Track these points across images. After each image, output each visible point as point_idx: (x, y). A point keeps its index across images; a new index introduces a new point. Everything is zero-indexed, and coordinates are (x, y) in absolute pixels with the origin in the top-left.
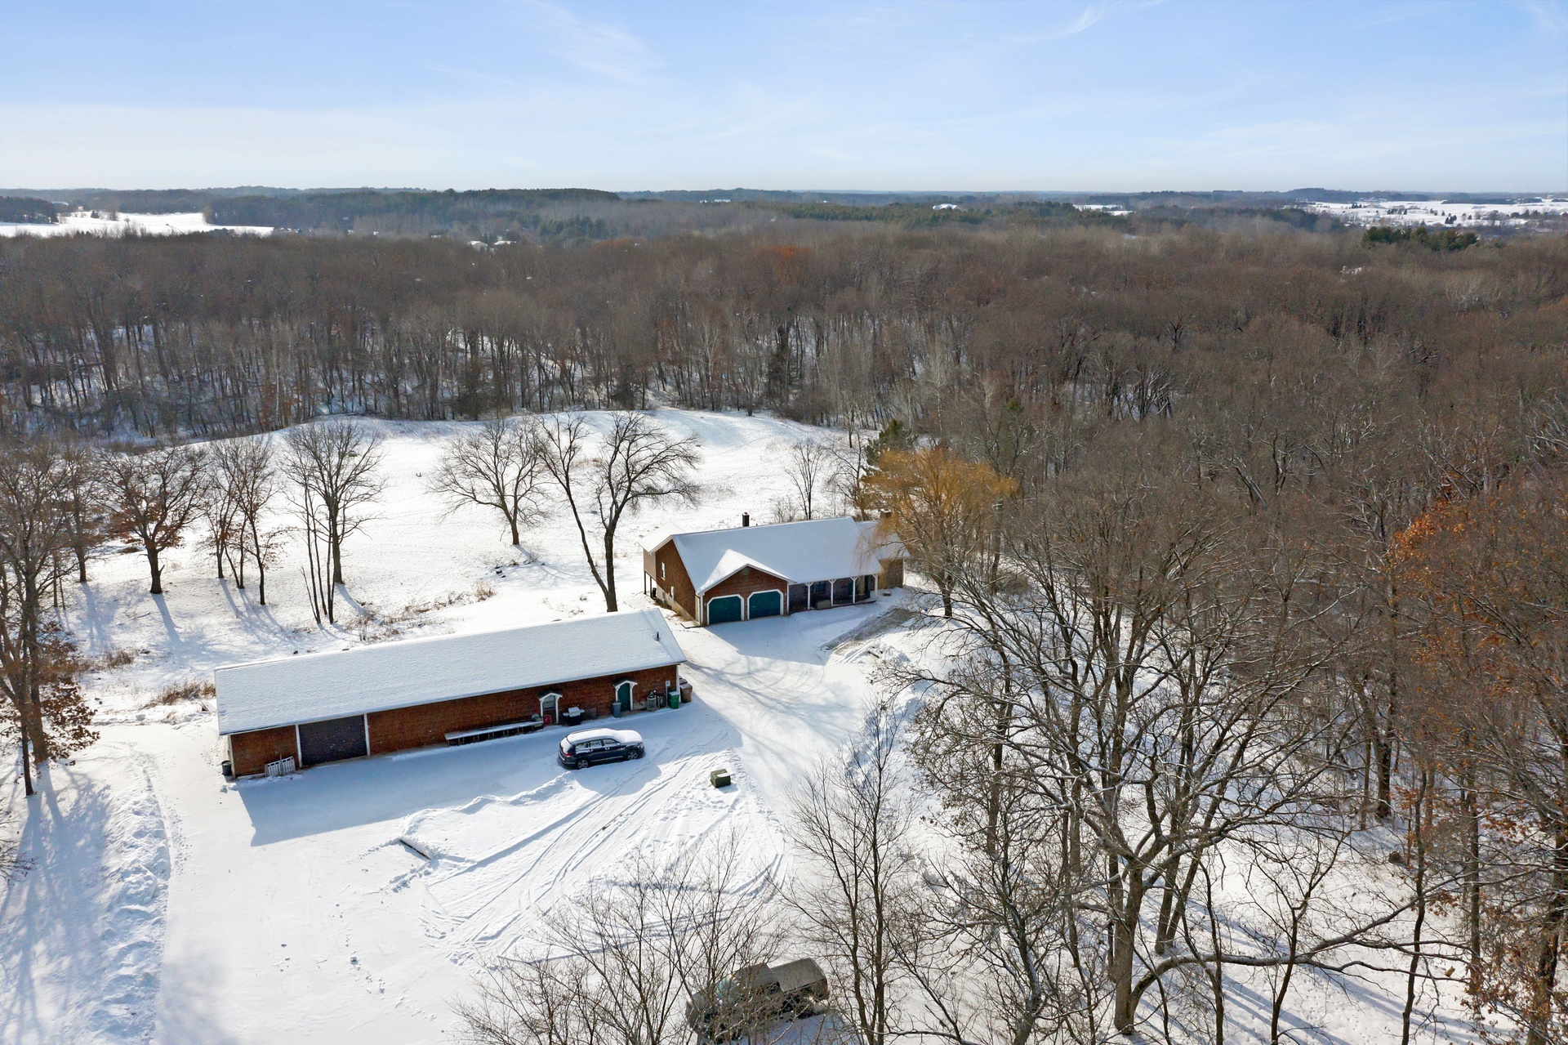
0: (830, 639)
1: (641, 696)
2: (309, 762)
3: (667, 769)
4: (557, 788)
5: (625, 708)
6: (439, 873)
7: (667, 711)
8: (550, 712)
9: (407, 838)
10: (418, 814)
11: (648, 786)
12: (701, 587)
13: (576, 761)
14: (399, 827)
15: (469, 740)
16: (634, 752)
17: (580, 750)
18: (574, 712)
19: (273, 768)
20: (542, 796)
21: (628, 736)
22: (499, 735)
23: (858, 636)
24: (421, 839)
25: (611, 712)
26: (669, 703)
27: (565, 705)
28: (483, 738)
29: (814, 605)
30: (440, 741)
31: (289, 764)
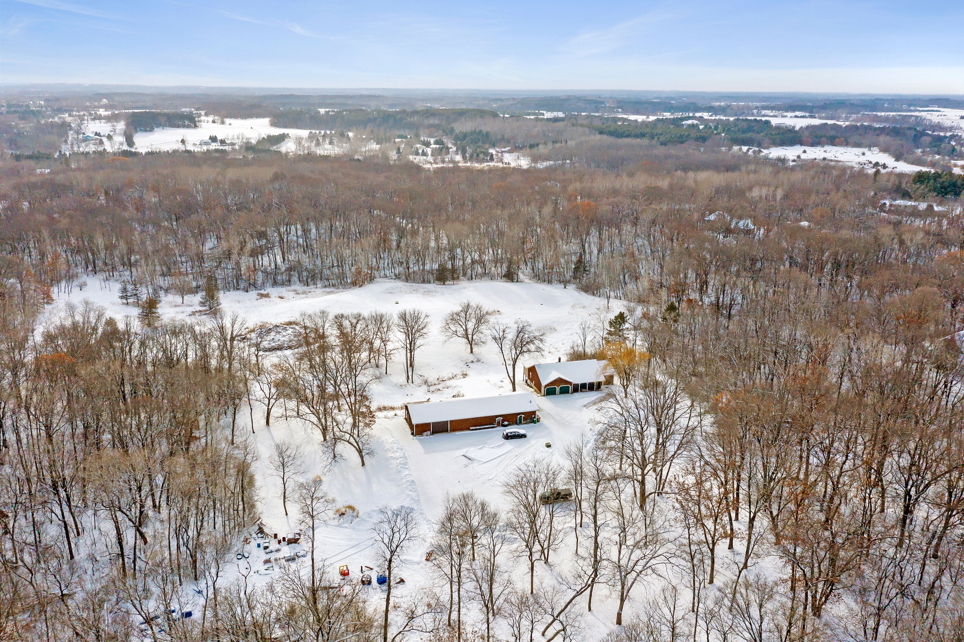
0: (585, 403)
1: (525, 419)
2: (433, 433)
3: (533, 442)
4: (503, 444)
5: (520, 422)
6: (475, 464)
7: (533, 424)
8: (499, 423)
9: (466, 455)
10: (467, 449)
11: (527, 446)
12: (544, 383)
13: (507, 437)
14: (463, 451)
15: (476, 429)
16: (524, 436)
17: (509, 434)
18: (506, 423)
19: (425, 434)
20: (499, 446)
21: (522, 432)
22: (484, 428)
23: (594, 403)
24: (469, 455)
25: (516, 423)
26: (534, 422)
27: (503, 421)
28: (480, 429)
29: (581, 391)
30: (469, 429)
31: (429, 433)
